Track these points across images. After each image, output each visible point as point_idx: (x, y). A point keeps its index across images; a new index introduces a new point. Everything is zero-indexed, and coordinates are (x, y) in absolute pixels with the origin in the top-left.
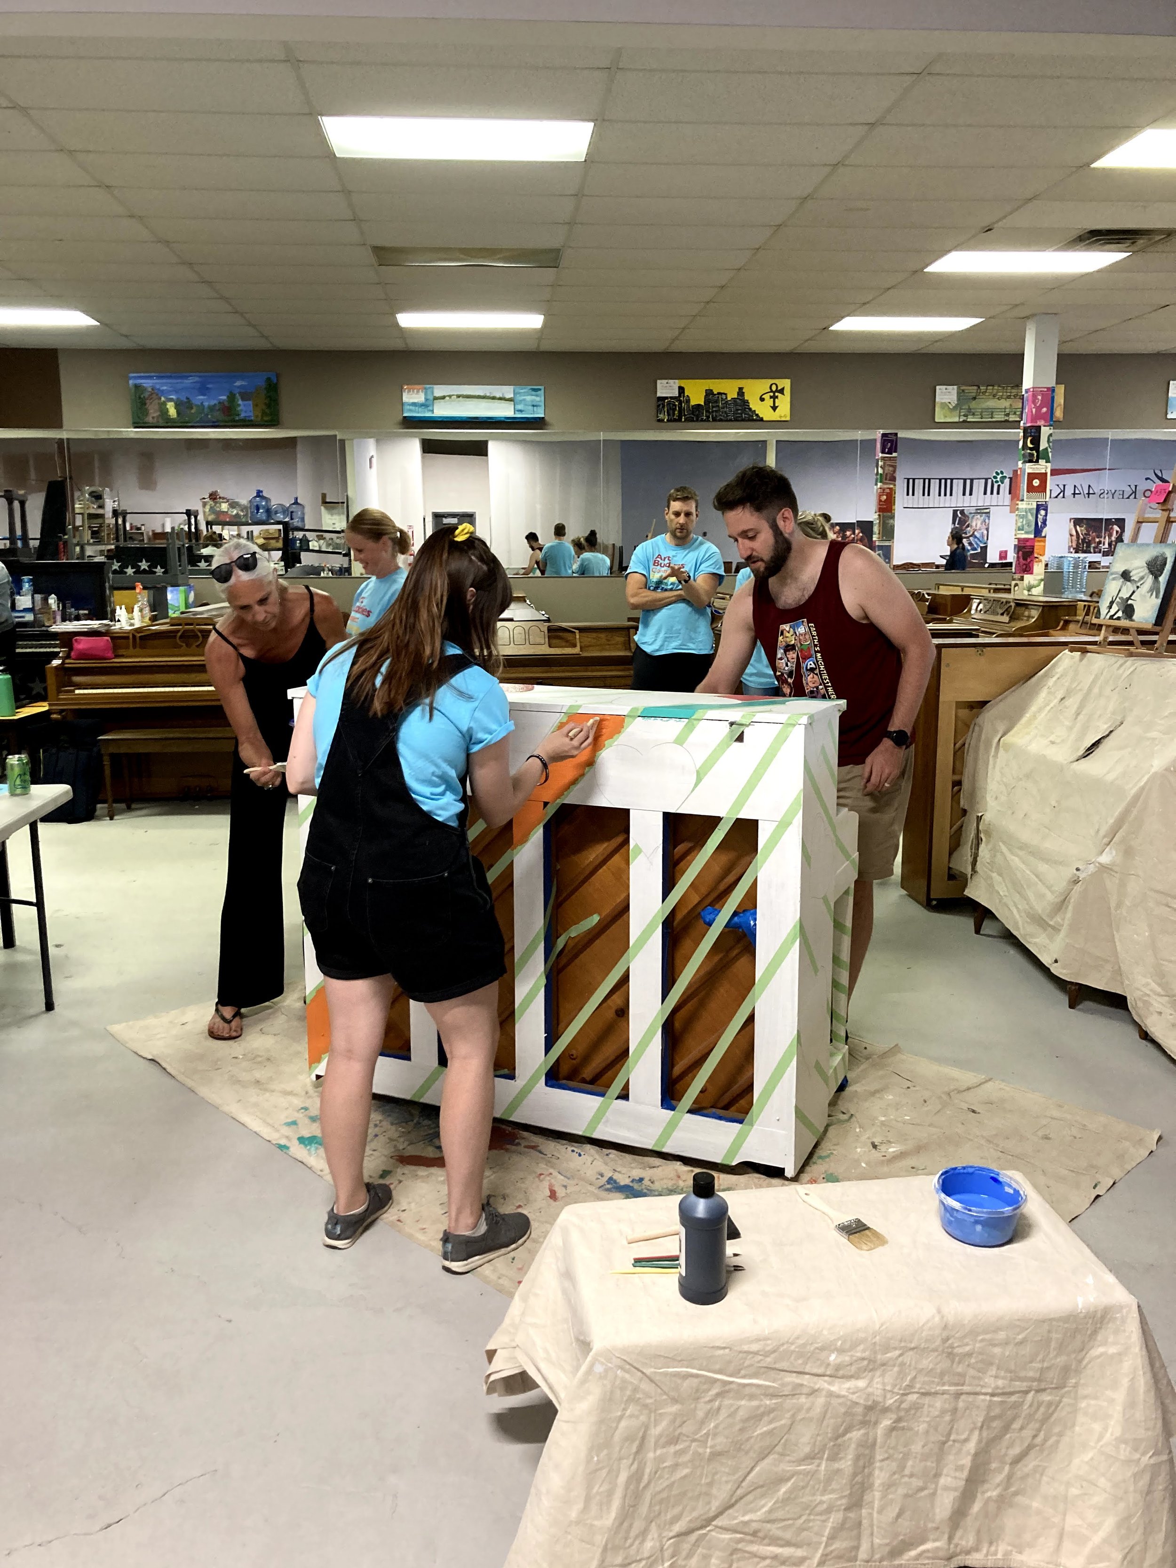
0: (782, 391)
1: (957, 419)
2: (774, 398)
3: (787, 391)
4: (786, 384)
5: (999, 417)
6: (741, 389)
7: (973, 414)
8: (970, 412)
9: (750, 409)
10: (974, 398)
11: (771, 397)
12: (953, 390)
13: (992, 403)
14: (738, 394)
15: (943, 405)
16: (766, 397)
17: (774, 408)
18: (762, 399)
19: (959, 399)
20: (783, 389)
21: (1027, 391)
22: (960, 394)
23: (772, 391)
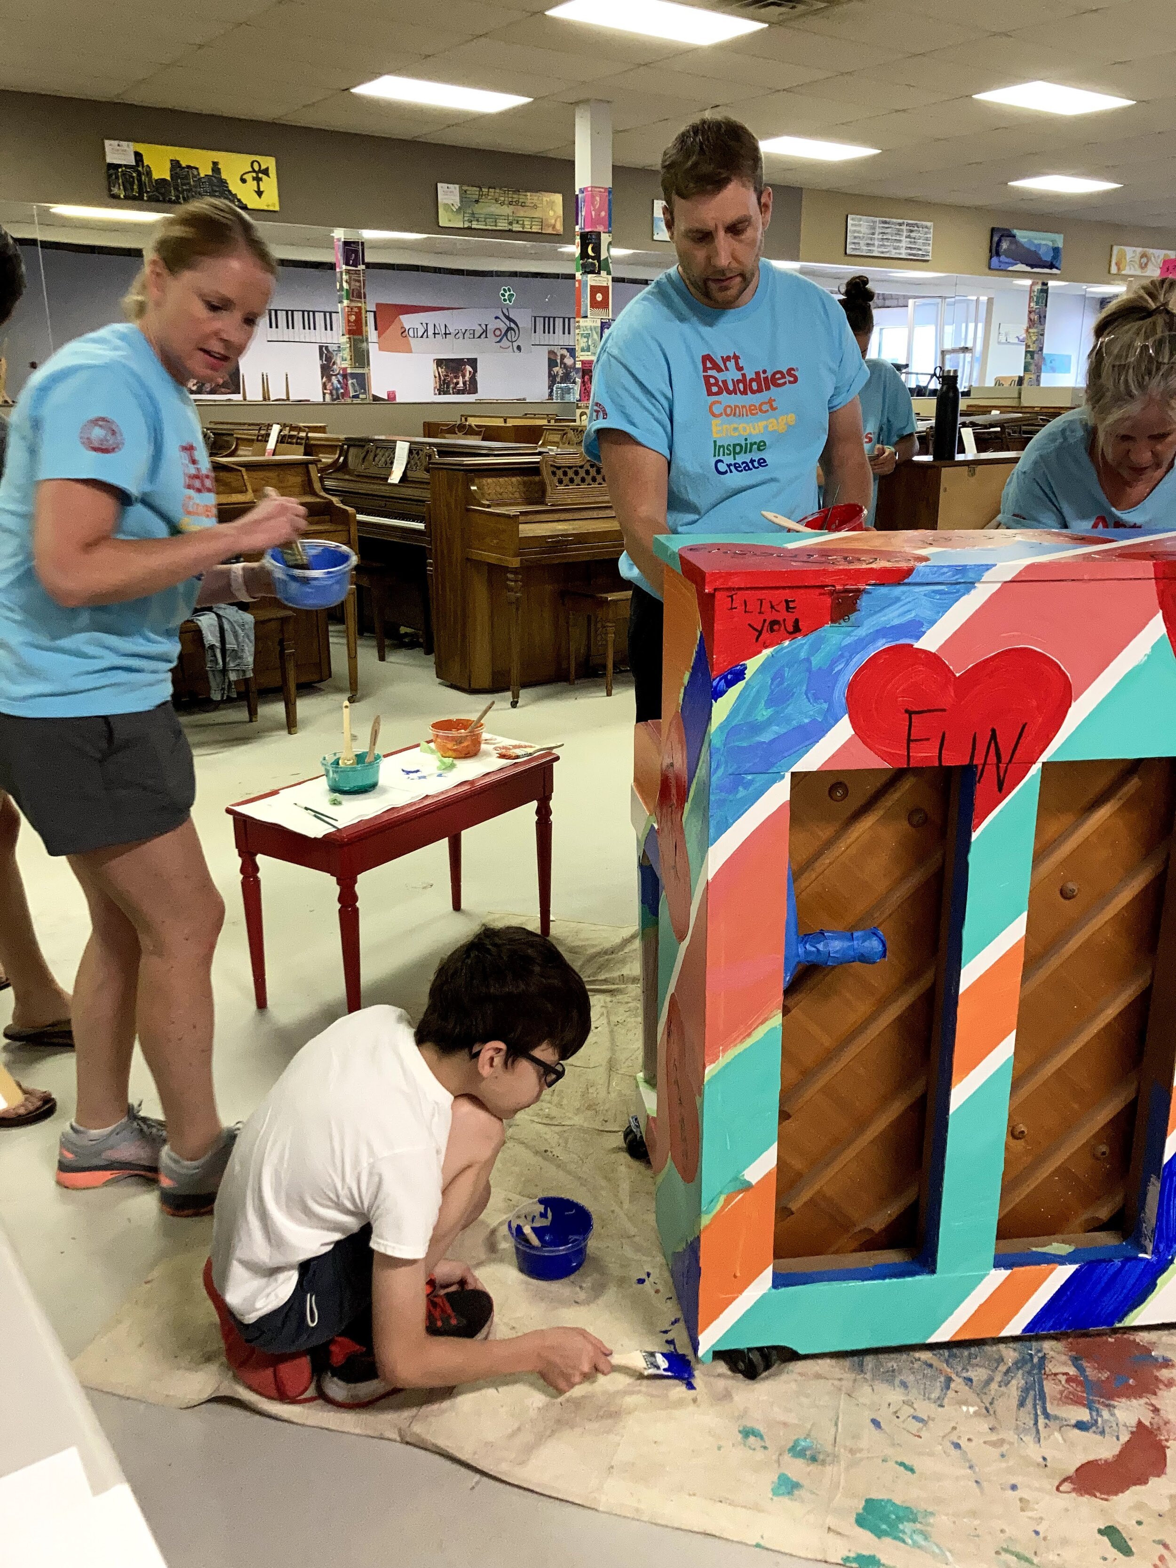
0: (266, 172)
1: (461, 226)
2: (258, 180)
3: (273, 172)
4: (269, 162)
5: (503, 225)
6: (215, 164)
7: (478, 221)
8: (474, 217)
9: (230, 191)
10: (477, 201)
11: (254, 179)
12: (455, 188)
13: (495, 209)
14: (213, 170)
15: (447, 207)
16: (249, 177)
17: (260, 193)
18: (243, 181)
19: (461, 201)
20: (267, 169)
21: (582, 191)
22: (463, 194)
23: (254, 171)
